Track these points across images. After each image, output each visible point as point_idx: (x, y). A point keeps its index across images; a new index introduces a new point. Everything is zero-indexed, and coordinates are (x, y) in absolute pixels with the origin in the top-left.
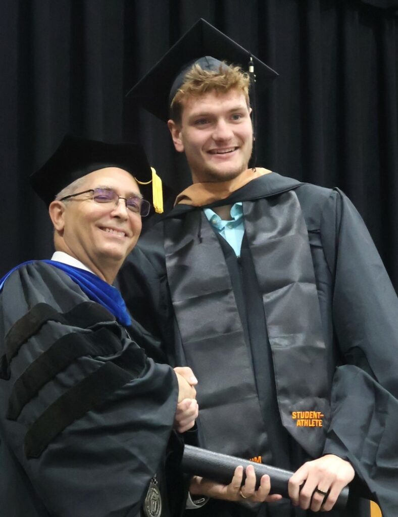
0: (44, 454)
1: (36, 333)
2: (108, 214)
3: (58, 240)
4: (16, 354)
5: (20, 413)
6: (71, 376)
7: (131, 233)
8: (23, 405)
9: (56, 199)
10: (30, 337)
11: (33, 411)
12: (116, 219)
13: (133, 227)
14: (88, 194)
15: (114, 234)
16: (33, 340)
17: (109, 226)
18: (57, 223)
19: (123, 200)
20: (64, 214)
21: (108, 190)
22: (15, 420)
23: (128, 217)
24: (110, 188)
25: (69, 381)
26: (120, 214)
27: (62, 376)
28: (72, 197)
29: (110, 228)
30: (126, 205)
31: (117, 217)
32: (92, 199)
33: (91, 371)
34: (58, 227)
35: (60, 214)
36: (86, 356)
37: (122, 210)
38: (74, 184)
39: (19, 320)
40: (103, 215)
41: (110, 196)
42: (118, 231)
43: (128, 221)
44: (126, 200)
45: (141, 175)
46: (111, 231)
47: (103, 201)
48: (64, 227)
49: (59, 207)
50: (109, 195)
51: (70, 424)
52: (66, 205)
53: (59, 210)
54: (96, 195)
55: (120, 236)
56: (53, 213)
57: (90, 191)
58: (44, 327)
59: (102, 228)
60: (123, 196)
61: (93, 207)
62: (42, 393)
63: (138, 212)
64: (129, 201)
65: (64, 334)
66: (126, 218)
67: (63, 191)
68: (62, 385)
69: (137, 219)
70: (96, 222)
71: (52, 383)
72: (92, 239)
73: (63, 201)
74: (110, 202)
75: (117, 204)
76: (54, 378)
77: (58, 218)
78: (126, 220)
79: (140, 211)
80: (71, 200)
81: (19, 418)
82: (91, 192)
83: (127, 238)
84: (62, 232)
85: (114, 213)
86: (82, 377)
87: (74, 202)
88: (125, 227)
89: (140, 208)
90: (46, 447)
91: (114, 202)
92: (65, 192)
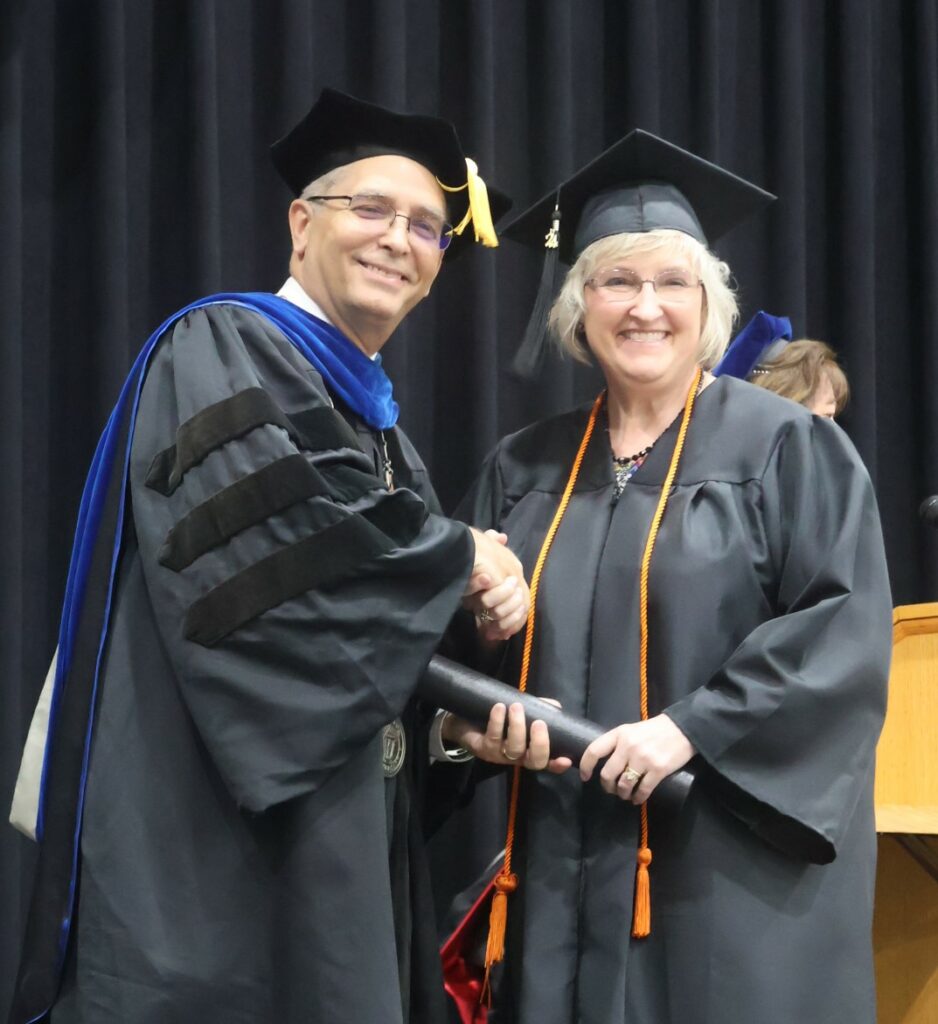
1: (240, 437)
2: (375, 240)
4: (198, 462)
5: (192, 562)
6: (292, 525)
7: (414, 276)
9: (303, 195)
10: (228, 441)
11: (215, 567)
12: (386, 251)
13: (418, 266)
14: (347, 201)
15: (379, 276)
16: (234, 448)
17: (374, 262)
18: (297, 240)
19: (405, 220)
20: (310, 225)
23: (409, 250)
24: (383, 195)
25: (288, 535)
26: (394, 243)
27: (275, 523)
28: (322, 200)
29: (374, 266)
30: (408, 229)
31: (387, 247)
32: (351, 210)
33: (326, 525)
36: (323, 495)
37: (399, 235)
38: (333, 175)
40: (366, 241)
41: (383, 206)
42: (388, 271)
43: (409, 256)
44: (409, 219)
45: (448, 173)
46: (376, 270)
47: (369, 214)
50: (379, 206)
51: (276, 606)
54: (359, 203)
55: (393, 280)
58: (257, 431)
59: (364, 263)
60: (404, 212)
61: (350, 225)
62: (237, 542)
63: (435, 239)
64: (418, 220)
66: (403, 251)
67: (314, 185)
68: (275, 540)
71: (255, 528)
72: (344, 280)
74: (383, 218)
75: (391, 224)
76: (262, 522)
78: (405, 254)
79: (438, 238)
80: (322, 204)
83: (405, 282)
84: (302, 255)
85: (384, 241)
86: (310, 532)
87: (324, 208)
88: (404, 265)
90: (232, 632)
91: (388, 220)
92: (315, 188)
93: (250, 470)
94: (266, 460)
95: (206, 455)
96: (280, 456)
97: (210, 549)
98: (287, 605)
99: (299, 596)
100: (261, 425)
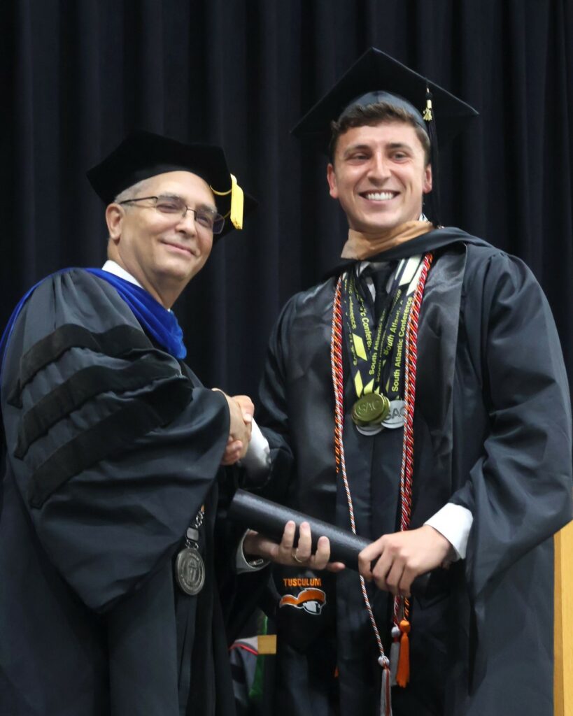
0: (44, 506)
1: (57, 359)
2: (172, 227)
3: (112, 249)
4: (30, 380)
5: (25, 453)
6: (85, 417)
7: (198, 252)
8: (30, 443)
9: (116, 201)
10: (49, 363)
12: (181, 234)
13: (200, 244)
14: (151, 201)
16: (53, 368)
18: (113, 231)
19: (192, 212)
20: (121, 220)
21: (175, 198)
22: (22, 459)
23: (196, 233)
24: (177, 196)
25: (83, 423)
26: (186, 229)
27: (75, 416)
28: (133, 202)
30: (195, 219)
31: (182, 232)
32: (154, 207)
33: (108, 414)
34: (113, 235)
35: (118, 219)
37: (189, 223)
38: (138, 186)
39: (41, 341)
40: (167, 228)
41: (177, 206)
42: (183, 248)
43: (195, 238)
44: (196, 213)
45: (218, 183)
47: (167, 210)
48: (120, 235)
49: (118, 211)
50: (174, 204)
51: (77, 474)
52: (125, 211)
53: (117, 215)
54: (161, 202)
55: (185, 252)
56: (110, 218)
57: (152, 198)
58: (67, 354)
59: (163, 242)
60: (192, 207)
61: (156, 218)
62: (52, 432)
63: (210, 227)
64: (200, 214)
65: (85, 365)
66: (193, 233)
67: (124, 193)
68: (75, 426)
69: (207, 235)
70: (159, 236)
71: (65, 421)
72: (152, 255)
73: (123, 205)
74: (178, 213)
75: (184, 216)
76: (67, 416)
77: (115, 225)
78: (193, 236)
79: (212, 226)
80: (131, 205)
81: (26, 458)
82: (155, 199)
83: (193, 256)
84: (117, 241)
85: (180, 227)
86: (97, 419)
87: (135, 209)
88: (192, 244)
89: (213, 223)
90: (49, 497)
91: (181, 213)
92: (126, 195)
93: (60, 381)
94: (70, 373)
95: (35, 374)
96: (78, 369)
97: (35, 440)
98: (85, 473)
99: (94, 465)
100: (69, 349)
